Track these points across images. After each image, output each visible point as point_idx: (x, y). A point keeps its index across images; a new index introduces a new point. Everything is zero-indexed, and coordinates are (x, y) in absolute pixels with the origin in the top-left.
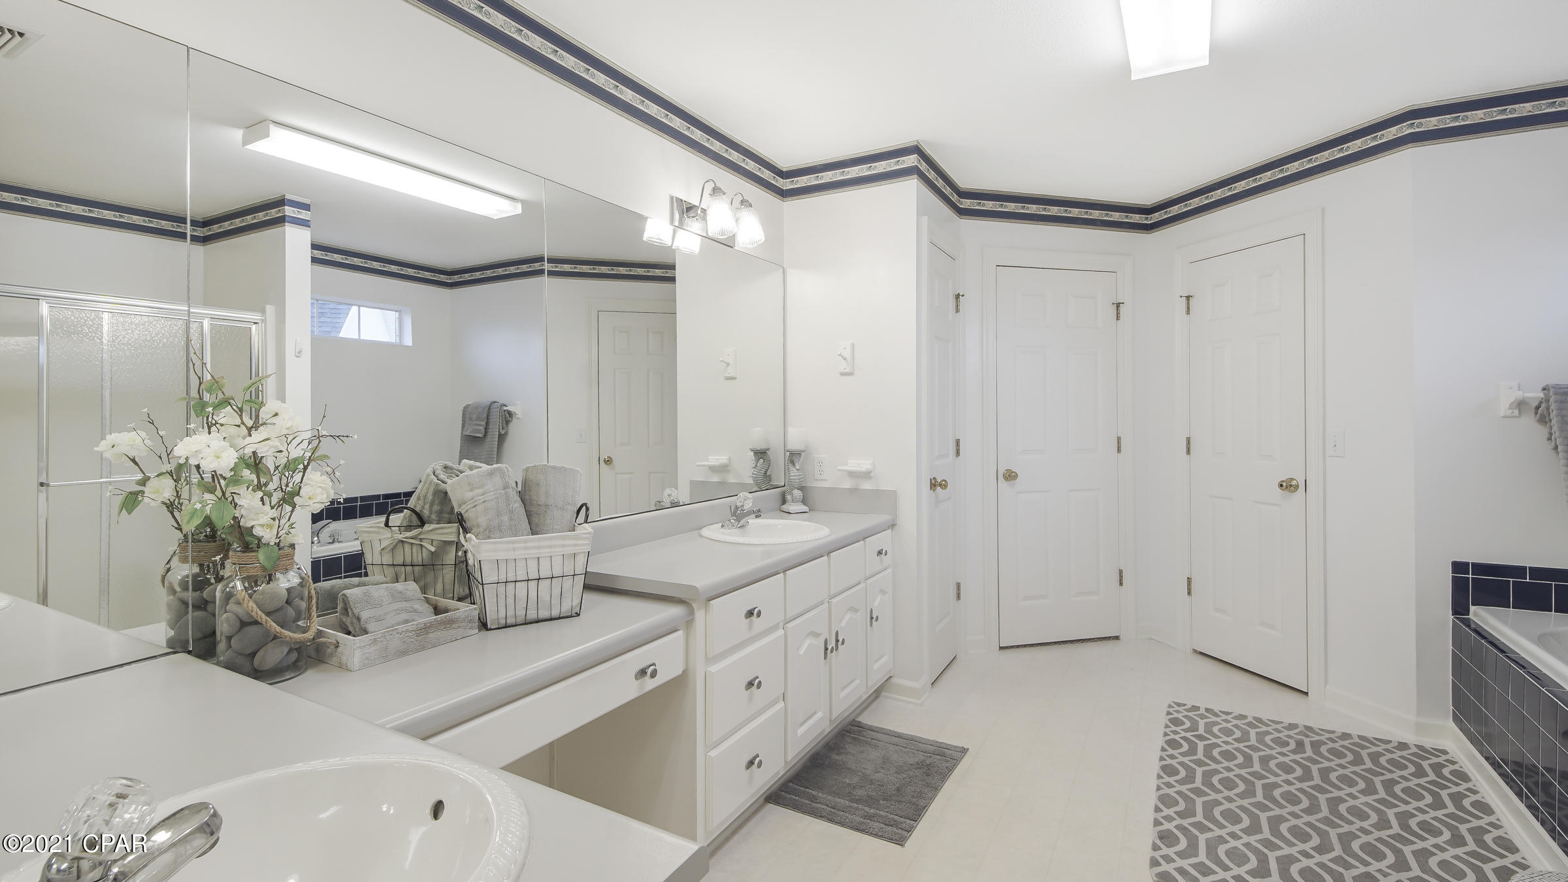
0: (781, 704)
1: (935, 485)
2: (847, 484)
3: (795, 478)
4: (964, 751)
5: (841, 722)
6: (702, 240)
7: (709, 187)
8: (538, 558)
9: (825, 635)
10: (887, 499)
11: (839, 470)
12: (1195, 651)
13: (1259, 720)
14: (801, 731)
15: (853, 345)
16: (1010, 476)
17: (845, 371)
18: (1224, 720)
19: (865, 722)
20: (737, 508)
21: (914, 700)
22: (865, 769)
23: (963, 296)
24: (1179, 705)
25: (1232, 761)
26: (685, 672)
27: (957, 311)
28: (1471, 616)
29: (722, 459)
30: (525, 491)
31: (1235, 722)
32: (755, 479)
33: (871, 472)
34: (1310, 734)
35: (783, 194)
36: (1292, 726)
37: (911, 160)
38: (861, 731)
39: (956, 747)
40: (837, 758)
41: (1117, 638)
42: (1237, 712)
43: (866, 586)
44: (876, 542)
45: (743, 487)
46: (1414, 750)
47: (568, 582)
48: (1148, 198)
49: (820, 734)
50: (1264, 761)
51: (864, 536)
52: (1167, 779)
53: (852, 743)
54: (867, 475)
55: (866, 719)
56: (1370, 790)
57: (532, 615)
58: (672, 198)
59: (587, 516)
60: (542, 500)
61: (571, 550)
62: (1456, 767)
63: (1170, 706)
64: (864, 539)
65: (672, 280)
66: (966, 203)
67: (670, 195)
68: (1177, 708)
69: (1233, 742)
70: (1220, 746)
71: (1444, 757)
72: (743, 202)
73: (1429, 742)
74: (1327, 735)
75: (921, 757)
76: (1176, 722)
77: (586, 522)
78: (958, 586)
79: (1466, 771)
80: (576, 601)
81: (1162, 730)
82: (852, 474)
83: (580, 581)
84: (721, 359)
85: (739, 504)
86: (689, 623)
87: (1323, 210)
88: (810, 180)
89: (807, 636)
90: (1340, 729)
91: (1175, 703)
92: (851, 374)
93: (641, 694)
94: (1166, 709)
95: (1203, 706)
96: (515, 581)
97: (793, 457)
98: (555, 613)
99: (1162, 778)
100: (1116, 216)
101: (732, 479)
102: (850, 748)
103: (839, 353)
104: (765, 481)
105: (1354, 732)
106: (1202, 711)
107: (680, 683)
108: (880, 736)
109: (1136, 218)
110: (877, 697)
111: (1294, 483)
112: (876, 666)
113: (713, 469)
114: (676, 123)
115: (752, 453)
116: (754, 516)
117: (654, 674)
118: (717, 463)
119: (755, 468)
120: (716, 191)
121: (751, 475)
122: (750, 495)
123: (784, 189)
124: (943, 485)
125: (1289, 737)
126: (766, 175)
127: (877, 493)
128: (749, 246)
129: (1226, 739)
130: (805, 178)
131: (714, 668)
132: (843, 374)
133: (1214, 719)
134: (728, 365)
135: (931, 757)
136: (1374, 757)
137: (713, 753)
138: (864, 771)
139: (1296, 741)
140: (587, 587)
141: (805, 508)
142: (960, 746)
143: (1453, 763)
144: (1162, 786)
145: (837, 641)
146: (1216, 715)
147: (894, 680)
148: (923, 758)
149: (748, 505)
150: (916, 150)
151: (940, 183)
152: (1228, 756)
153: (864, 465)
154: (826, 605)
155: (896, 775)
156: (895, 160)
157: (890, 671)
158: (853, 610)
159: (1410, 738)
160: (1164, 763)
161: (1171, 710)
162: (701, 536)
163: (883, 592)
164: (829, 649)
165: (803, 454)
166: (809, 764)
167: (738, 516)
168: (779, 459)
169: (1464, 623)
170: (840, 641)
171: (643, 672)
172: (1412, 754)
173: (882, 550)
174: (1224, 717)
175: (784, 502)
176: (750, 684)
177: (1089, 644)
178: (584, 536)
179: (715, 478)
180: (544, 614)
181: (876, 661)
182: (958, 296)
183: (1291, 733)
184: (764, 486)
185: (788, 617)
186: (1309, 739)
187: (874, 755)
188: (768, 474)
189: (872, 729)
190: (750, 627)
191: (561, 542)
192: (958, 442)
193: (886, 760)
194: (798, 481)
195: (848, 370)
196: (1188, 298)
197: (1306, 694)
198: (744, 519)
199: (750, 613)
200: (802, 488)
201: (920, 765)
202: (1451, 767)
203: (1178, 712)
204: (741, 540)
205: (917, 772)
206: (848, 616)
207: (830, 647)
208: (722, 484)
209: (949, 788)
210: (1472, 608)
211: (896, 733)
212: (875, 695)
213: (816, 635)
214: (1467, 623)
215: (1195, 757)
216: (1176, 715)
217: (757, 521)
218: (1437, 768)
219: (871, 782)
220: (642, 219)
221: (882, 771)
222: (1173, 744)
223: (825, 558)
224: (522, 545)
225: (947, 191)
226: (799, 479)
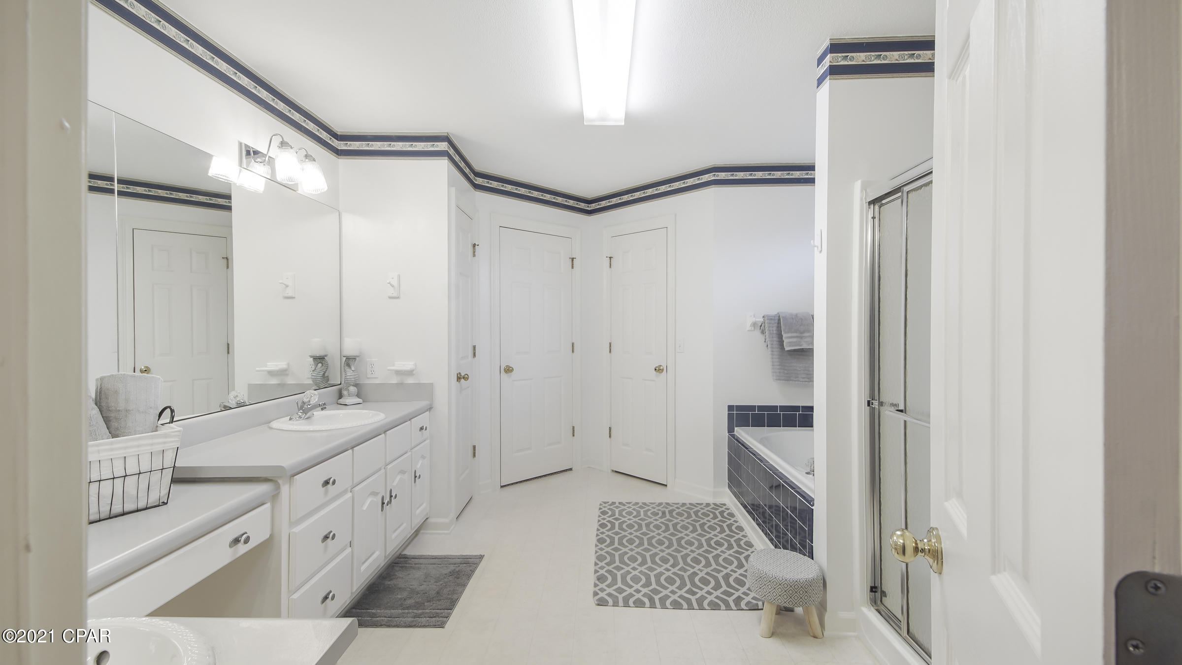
0: (349, 550)
1: (460, 378)
2: (394, 380)
3: (351, 377)
4: (481, 557)
5: (392, 556)
6: (266, 181)
7: (276, 141)
8: (125, 457)
9: (382, 494)
10: (425, 390)
11: (388, 370)
12: (613, 471)
13: (645, 504)
14: (363, 568)
15: (399, 276)
16: (509, 370)
17: (392, 295)
18: (628, 507)
19: (408, 554)
20: (304, 403)
21: (446, 532)
22: (412, 585)
23: (478, 245)
24: (605, 503)
25: (632, 528)
26: (271, 536)
27: (474, 255)
28: (735, 433)
29: (281, 365)
30: (100, 399)
31: (633, 507)
32: (314, 380)
33: (413, 370)
34: (668, 506)
35: (339, 153)
36: (660, 504)
37: (443, 146)
38: (407, 561)
39: (476, 556)
40: (389, 583)
41: (571, 469)
42: (634, 501)
43: (412, 455)
44: (418, 421)
45: (307, 387)
46: (713, 506)
47: (156, 476)
48: (589, 193)
49: (378, 567)
50: (648, 525)
51: (410, 418)
52: (600, 546)
53: (400, 570)
54: (410, 373)
55: (409, 552)
56: (694, 530)
57: (117, 509)
58: (240, 144)
59: (172, 417)
60: (122, 406)
61: (160, 448)
62: (729, 511)
63: (601, 505)
64: (410, 420)
65: (229, 208)
66: (479, 181)
67: (239, 142)
68: (604, 505)
69: (632, 518)
70: (626, 522)
71: (725, 507)
72: (307, 156)
73: (719, 501)
74: (676, 506)
75: (452, 567)
76: (604, 513)
77: (172, 421)
78: (474, 447)
79: (733, 512)
80: (164, 492)
81: (597, 519)
82: (398, 373)
83: (168, 475)
84: (281, 281)
85: (306, 400)
86: (275, 497)
87: (676, 215)
88: (362, 145)
89: (369, 495)
90: (681, 501)
91: (603, 502)
92: (398, 298)
93: (235, 558)
94: (599, 507)
95: (617, 502)
96: (100, 481)
97: (349, 361)
98: (142, 504)
99: (598, 546)
100: (571, 203)
101: (290, 381)
102: (400, 574)
103: (388, 281)
104: (323, 381)
105: (687, 502)
106: (617, 504)
107: (267, 546)
108: (421, 561)
109: (582, 205)
110: (417, 535)
111: (661, 368)
112: (418, 512)
113: (271, 373)
114: (244, 81)
115: (312, 359)
116: (320, 408)
117: (247, 541)
118: (277, 368)
119: (313, 371)
120: (283, 144)
121: (310, 376)
122: (316, 392)
123: (339, 148)
124: (466, 378)
125: (659, 510)
126: (324, 135)
127: (419, 385)
128: (314, 193)
129: (629, 517)
130: (358, 143)
131: (297, 529)
132: (390, 298)
133: (623, 507)
134: (287, 286)
135: (459, 566)
136: (696, 513)
137: (295, 596)
138: (411, 587)
139: (662, 512)
140: (175, 481)
141: (359, 400)
142: (479, 554)
143: (728, 509)
144: (599, 551)
145: (391, 496)
146: (624, 505)
147: (430, 520)
148: (454, 568)
149: (314, 400)
150: (446, 139)
151: (462, 165)
152: (630, 526)
153: (408, 365)
154: (383, 471)
155: (435, 584)
156: (431, 143)
157: (427, 514)
158: (403, 472)
159: (710, 500)
160: (599, 537)
161: (601, 507)
162: (271, 428)
163: (423, 457)
164: (386, 503)
165: (357, 358)
166: (367, 593)
167: (305, 410)
168: (335, 363)
169: (732, 437)
170: (394, 496)
171: (236, 541)
172: (712, 508)
173: (423, 427)
174: (628, 505)
175: (341, 396)
176: (326, 537)
177: (555, 475)
178: (173, 434)
179: (274, 381)
180: (129, 507)
181: (418, 508)
182: (474, 245)
183: (660, 508)
184: (322, 386)
185: (354, 483)
186: (668, 509)
187: (419, 574)
188: (326, 375)
189: (415, 558)
190: (326, 493)
191: (150, 441)
192: (474, 347)
193: (427, 576)
194: (353, 379)
195: (395, 295)
196: (610, 258)
197: (666, 485)
198: (311, 412)
199: (326, 483)
200: (356, 385)
201: (452, 573)
202: (727, 512)
203: (605, 507)
204: (311, 428)
205: (450, 578)
206: (399, 477)
207: (386, 502)
208: (282, 385)
209: (473, 583)
210: (736, 428)
211: (433, 556)
212: (415, 533)
213: (374, 494)
214: (733, 436)
215: (614, 531)
216: (604, 509)
217: (324, 412)
218: (722, 513)
219: (418, 593)
220: (209, 157)
221: (425, 583)
222: (603, 526)
223: (383, 435)
224: (107, 447)
225: (467, 171)
226: (354, 378)
